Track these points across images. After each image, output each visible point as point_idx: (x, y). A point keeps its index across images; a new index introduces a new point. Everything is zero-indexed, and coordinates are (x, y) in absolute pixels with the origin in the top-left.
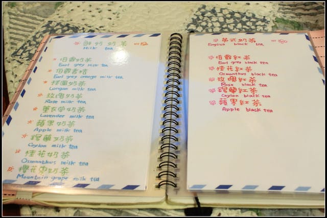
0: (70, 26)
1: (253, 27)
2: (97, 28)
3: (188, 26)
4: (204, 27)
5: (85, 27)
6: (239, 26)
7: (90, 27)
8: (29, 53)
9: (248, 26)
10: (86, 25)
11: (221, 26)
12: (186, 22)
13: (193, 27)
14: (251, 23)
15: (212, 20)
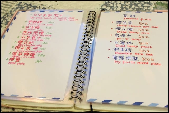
0: (32, 5)
1: (141, 8)
2: (48, 6)
3: (102, 6)
4: (111, 7)
5: (41, 6)
6: (133, 6)
7: (44, 6)
8: (7, 21)
9: (138, 7)
10: (41, 5)
11: (122, 7)
12: (101, 4)
13: (104, 7)
14: (141, 5)
15: (117, 3)
